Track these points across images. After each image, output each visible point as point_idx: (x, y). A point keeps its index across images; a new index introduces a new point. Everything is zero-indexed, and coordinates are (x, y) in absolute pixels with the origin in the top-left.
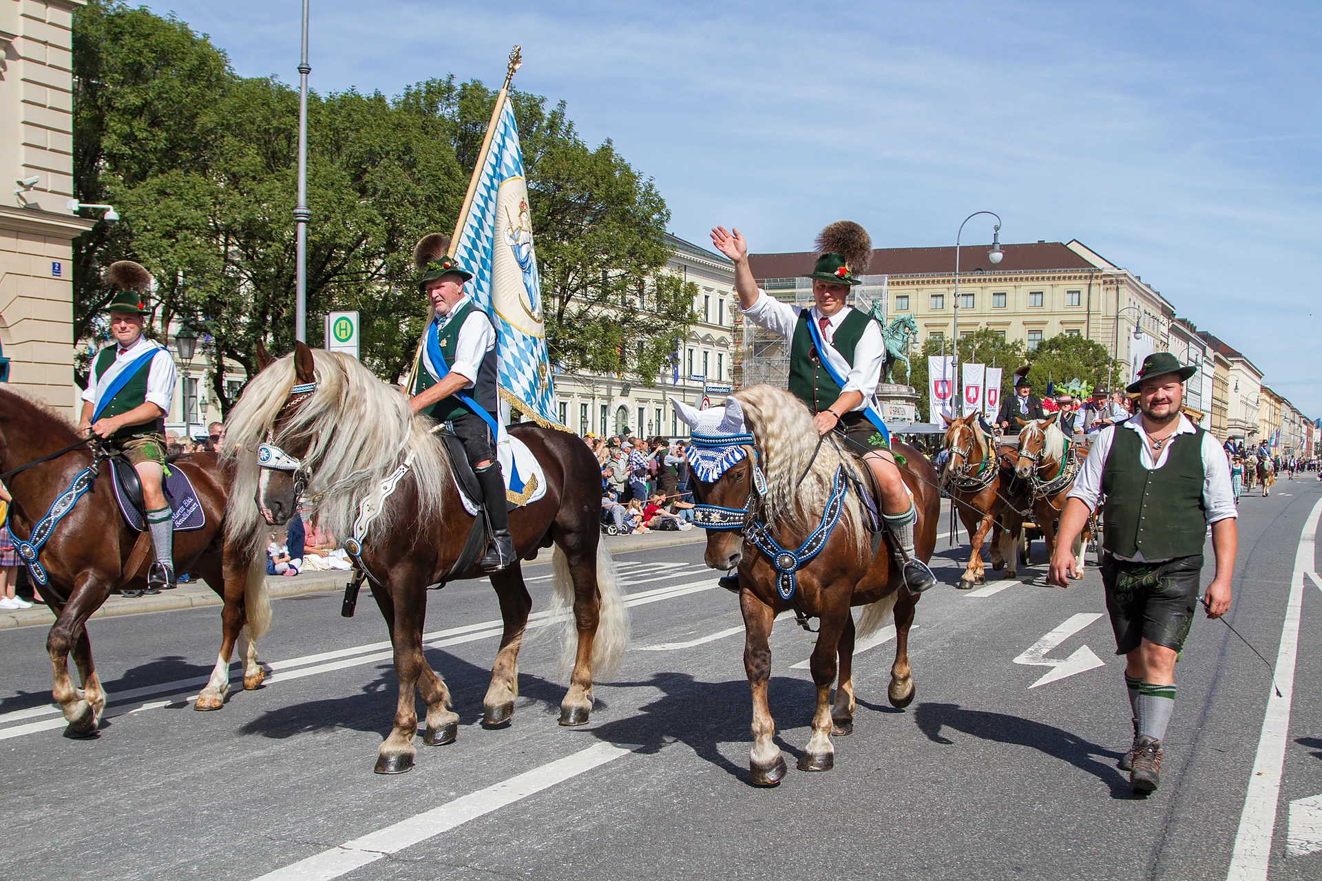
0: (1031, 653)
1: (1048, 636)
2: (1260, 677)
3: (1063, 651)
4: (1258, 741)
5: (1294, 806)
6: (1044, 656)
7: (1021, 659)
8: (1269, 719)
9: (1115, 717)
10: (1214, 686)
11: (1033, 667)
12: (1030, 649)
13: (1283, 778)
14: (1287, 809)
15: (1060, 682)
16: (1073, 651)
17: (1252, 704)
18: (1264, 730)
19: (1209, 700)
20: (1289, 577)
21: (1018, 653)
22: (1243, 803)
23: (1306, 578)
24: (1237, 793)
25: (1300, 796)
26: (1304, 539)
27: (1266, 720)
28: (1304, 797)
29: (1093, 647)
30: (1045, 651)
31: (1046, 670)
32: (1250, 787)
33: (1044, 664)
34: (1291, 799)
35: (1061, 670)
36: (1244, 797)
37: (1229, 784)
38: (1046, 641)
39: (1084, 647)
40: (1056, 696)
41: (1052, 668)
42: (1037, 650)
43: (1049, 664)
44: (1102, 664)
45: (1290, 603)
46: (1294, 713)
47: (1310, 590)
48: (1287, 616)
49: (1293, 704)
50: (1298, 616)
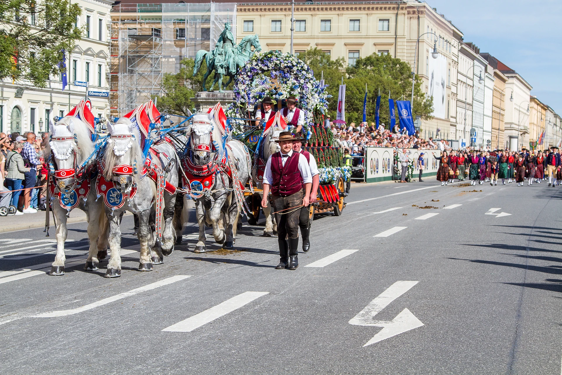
0: (363, 315)
1: (376, 301)
2: (552, 336)
3: (388, 314)
6: (375, 318)
7: (355, 321)
10: (515, 344)
11: (366, 328)
12: (361, 312)
15: (388, 340)
16: (397, 314)
17: (549, 359)
19: (513, 356)
21: (352, 316)
29: (413, 310)
30: (374, 314)
31: (376, 330)
33: (374, 325)
35: (389, 330)
38: (374, 305)
39: (406, 310)
40: (387, 353)
41: (381, 328)
42: (367, 313)
43: (379, 324)
44: (423, 325)
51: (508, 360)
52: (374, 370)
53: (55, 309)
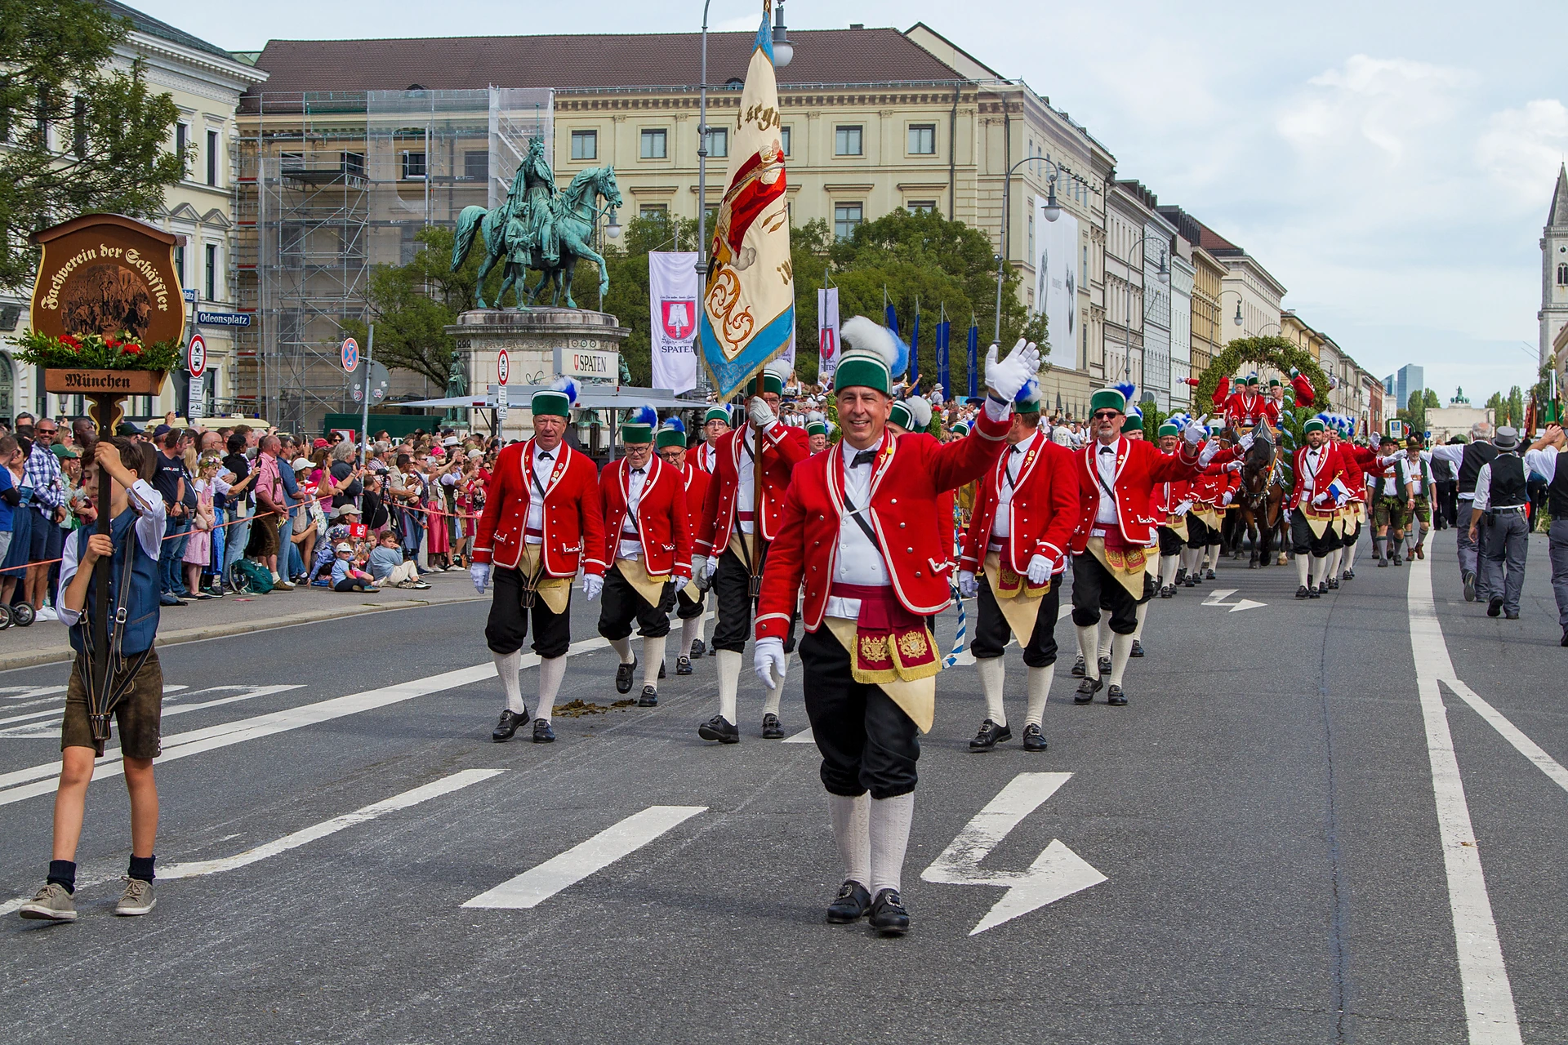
0: (953, 859)
1: (976, 823)
2: (1423, 899)
3: (1015, 855)
4: (1466, 1033)
6: (983, 865)
7: (936, 874)
8: (1471, 986)
9: (1163, 993)
11: (966, 890)
12: (948, 851)
15: (1027, 918)
16: (1036, 853)
17: (1427, 955)
18: (1470, 1010)
20: (1412, 690)
23: (1446, 693)
26: (1417, 613)
27: (1467, 989)
29: (1071, 843)
30: (979, 854)
31: (995, 894)
33: (985, 882)
35: (1023, 894)
38: (976, 833)
39: (1056, 844)
40: (1031, 951)
41: (1004, 890)
42: (961, 853)
43: (996, 880)
44: (1104, 878)
45: (1431, 743)
46: (1514, 972)
47: (1459, 717)
48: (1434, 770)
49: (1507, 954)
50: (1454, 769)
52: (1008, 991)
53: (183, 859)
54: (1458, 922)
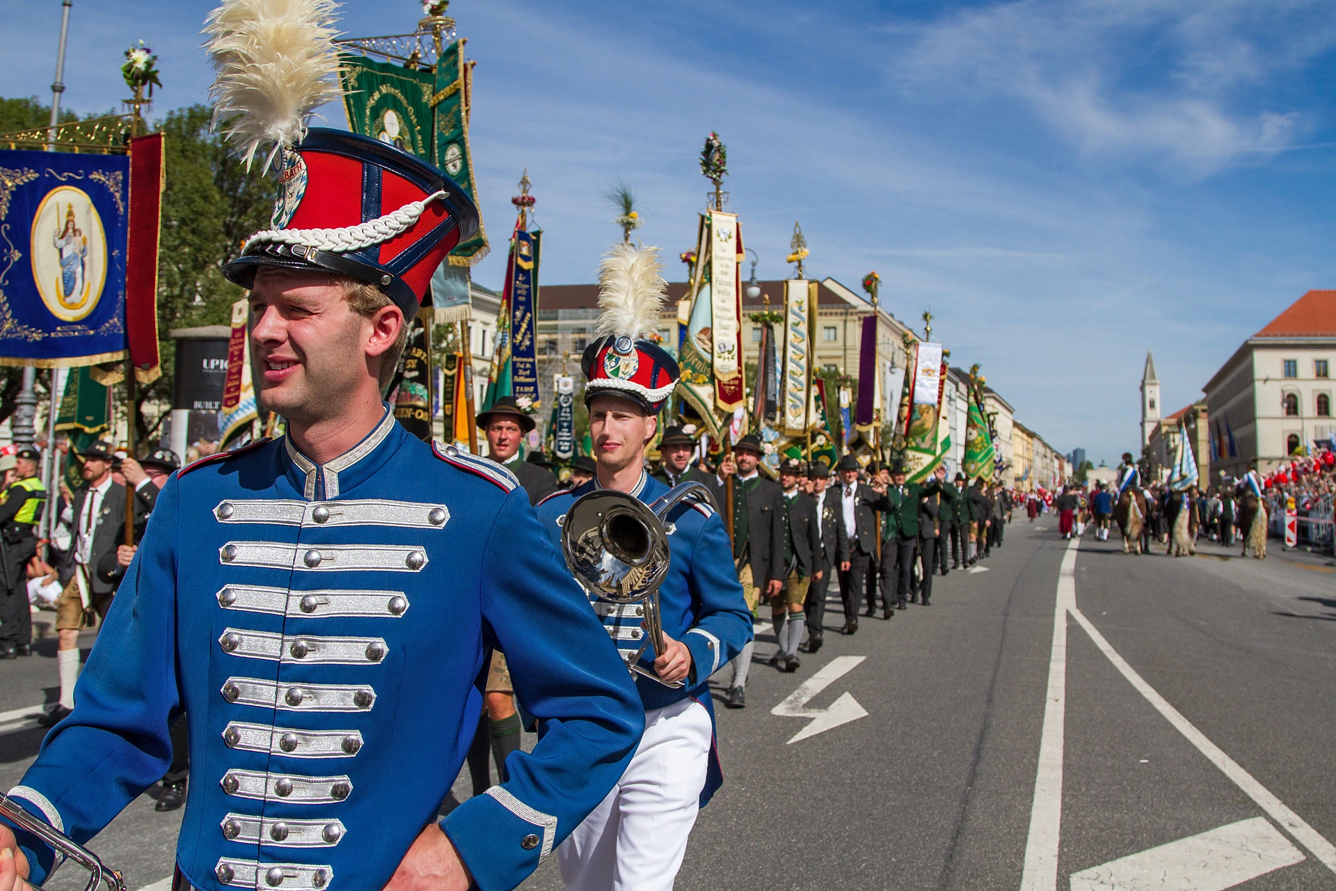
0: (791, 702)
1: (808, 683)
2: (1029, 726)
3: (823, 700)
4: (1032, 801)
5: (1075, 879)
6: (804, 706)
7: (780, 710)
8: (1042, 774)
9: (878, 777)
10: (982, 737)
11: (793, 719)
12: (789, 698)
13: (1061, 845)
14: (1068, 884)
15: (819, 736)
16: (835, 699)
17: (1023, 758)
18: (1038, 788)
19: (978, 754)
20: (1051, 615)
21: (776, 703)
22: (1020, 878)
23: (1069, 617)
24: (1012, 866)
25: (1080, 867)
26: (1064, 575)
27: (1039, 776)
28: (1085, 868)
29: (855, 695)
30: (805, 700)
31: (806, 721)
32: (1027, 858)
33: (804, 715)
34: (1071, 872)
35: (822, 722)
36: (1021, 870)
37: (1004, 855)
38: (807, 688)
39: (847, 695)
40: (817, 753)
41: (812, 719)
42: (796, 699)
43: (809, 714)
44: (866, 714)
45: (1055, 642)
46: (1066, 767)
47: (1073, 629)
48: (1053, 657)
49: (1065, 757)
50: (1063, 657)
51: (971, 759)
52: (797, 775)
54: (1044, 740)
